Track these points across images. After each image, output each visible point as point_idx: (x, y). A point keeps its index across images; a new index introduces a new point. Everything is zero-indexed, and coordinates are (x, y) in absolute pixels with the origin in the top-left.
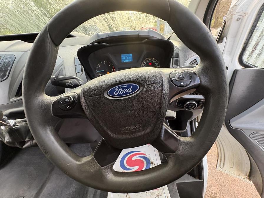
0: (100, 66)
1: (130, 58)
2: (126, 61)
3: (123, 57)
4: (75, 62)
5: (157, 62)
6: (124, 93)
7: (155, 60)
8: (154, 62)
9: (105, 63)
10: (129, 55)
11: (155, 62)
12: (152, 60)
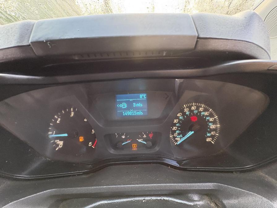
0: (59, 119)
1: (140, 105)
2: (129, 113)
3: (121, 102)
5: (211, 115)
7: (205, 110)
8: (202, 113)
9: (72, 114)
10: (139, 97)
11: (206, 113)
12: (198, 108)
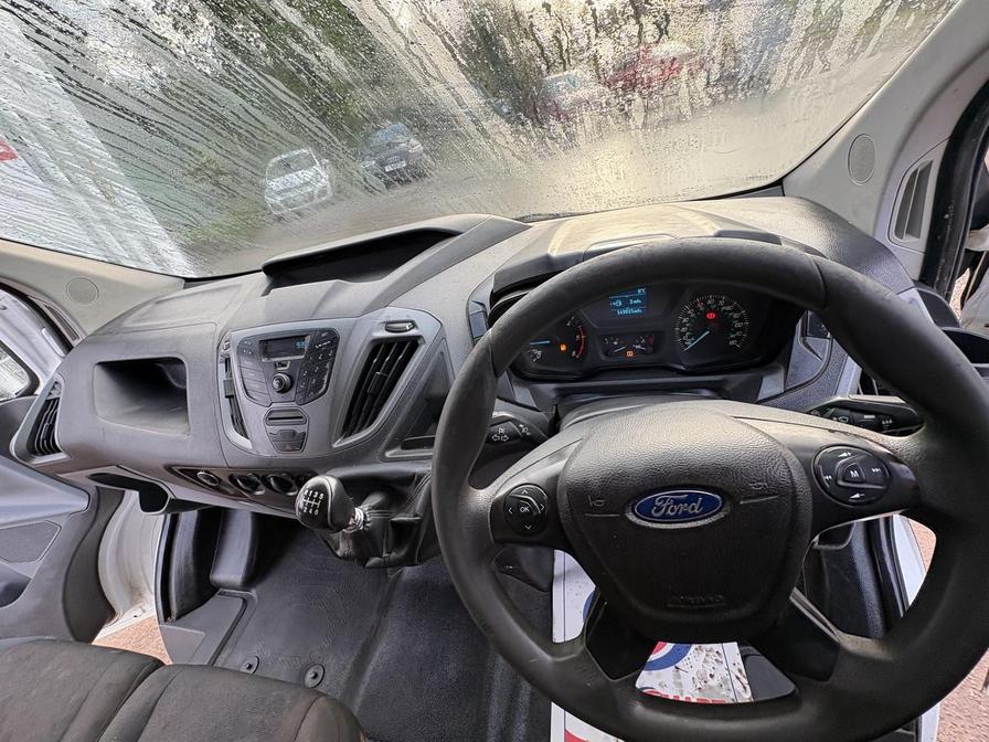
1: (637, 301)
2: (625, 312)
3: (614, 300)
4: (470, 326)
5: (736, 310)
6: (680, 512)
7: (727, 303)
8: (723, 308)
11: (729, 308)
12: (717, 301)
